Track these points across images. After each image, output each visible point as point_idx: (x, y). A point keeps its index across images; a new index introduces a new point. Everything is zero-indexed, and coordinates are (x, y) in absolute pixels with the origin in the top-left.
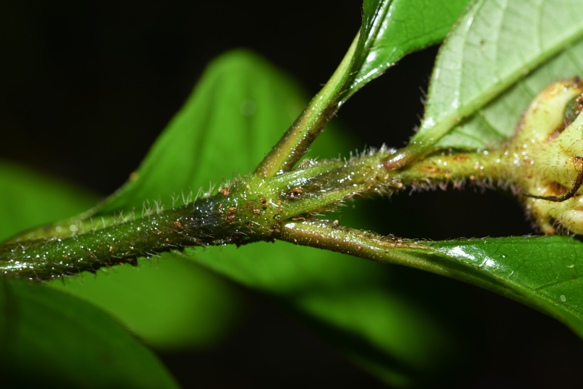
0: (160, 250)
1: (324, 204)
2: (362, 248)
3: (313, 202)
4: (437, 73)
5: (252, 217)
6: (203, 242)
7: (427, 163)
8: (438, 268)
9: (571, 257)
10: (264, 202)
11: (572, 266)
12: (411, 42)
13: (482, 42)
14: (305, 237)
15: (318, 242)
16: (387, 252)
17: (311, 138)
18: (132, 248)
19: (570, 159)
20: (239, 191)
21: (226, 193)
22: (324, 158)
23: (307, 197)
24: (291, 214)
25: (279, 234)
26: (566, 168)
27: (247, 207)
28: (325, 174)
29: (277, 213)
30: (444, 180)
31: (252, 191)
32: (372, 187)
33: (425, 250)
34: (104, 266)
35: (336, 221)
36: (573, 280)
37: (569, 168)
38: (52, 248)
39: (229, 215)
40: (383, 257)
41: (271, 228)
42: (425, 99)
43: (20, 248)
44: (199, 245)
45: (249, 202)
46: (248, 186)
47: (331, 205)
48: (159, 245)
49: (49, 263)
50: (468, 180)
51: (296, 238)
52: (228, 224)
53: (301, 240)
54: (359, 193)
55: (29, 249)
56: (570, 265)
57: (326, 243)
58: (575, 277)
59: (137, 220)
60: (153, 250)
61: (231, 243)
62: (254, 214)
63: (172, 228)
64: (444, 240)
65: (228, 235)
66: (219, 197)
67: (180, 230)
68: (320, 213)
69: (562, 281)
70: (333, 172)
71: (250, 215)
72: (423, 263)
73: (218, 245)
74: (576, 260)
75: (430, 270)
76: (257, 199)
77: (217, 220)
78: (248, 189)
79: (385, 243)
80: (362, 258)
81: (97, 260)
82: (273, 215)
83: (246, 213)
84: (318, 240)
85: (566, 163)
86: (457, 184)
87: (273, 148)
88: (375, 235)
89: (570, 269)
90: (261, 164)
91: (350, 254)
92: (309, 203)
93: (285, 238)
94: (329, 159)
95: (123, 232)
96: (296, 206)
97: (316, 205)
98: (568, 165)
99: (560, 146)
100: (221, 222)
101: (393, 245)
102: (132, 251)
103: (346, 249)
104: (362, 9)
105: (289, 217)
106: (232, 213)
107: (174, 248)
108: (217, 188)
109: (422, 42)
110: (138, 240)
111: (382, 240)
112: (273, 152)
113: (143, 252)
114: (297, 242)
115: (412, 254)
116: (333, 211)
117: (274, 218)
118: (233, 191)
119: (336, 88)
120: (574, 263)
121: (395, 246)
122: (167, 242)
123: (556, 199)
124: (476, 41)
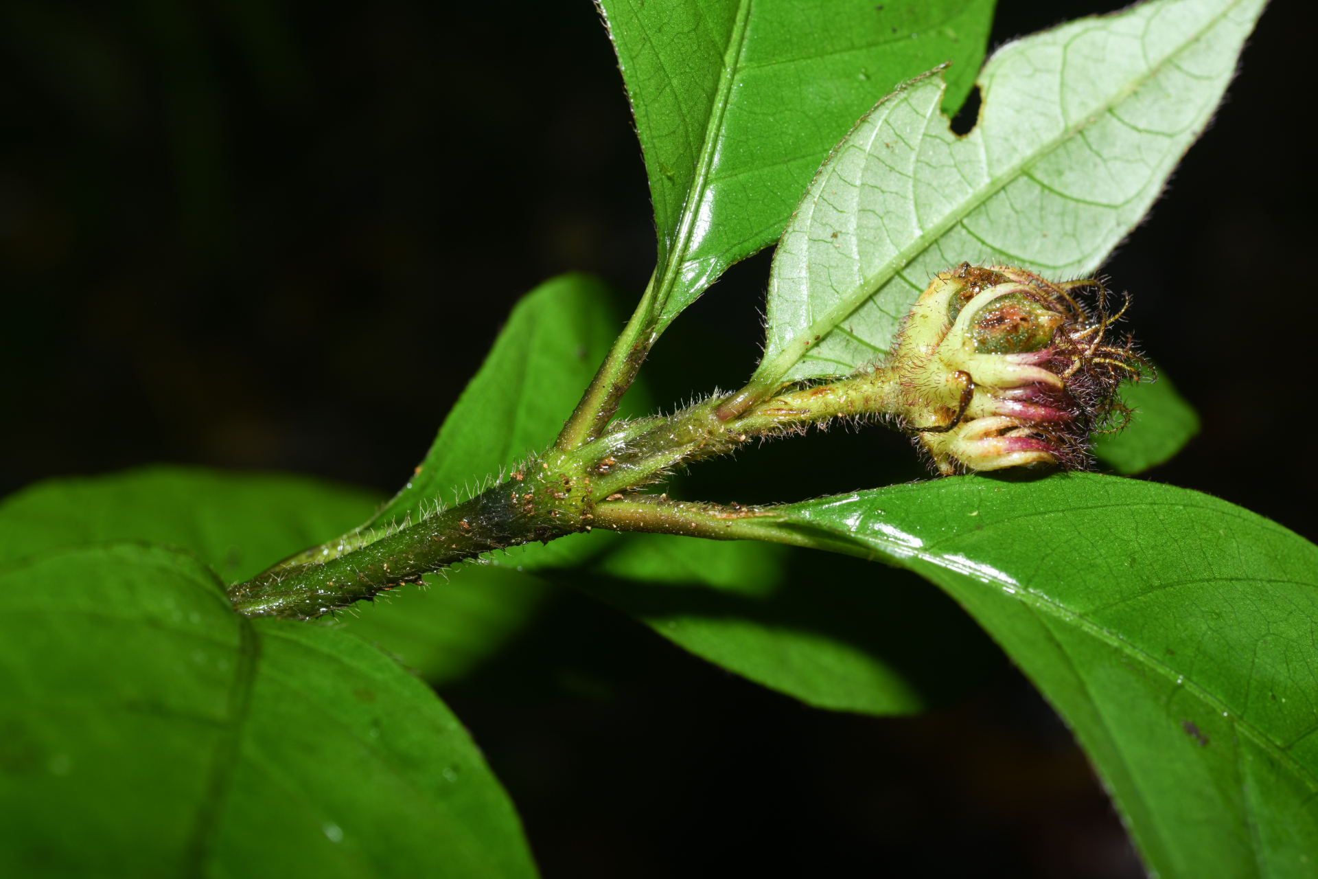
0: (449, 561)
1: (643, 475)
2: (697, 525)
3: (629, 474)
4: (775, 285)
5: (555, 503)
6: (499, 543)
7: (775, 404)
8: (798, 539)
9: (974, 501)
10: (567, 482)
11: (975, 514)
12: (736, 250)
13: (835, 236)
14: (626, 520)
15: (642, 524)
16: (728, 526)
17: (618, 393)
18: (412, 562)
19: (950, 375)
20: (535, 473)
21: (520, 477)
22: (638, 417)
23: (620, 469)
24: (604, 493)
25: (593, 520)
26: (947, 388)
27: (547, 492)
28: (642, 437)
29: (585, 494)
30: (803, 423)
31: (550, 471)
32: (705, 445)
33: (774, 517)
34: (380, 589)
35: (664, 495)
36: (977, 532)
37: (952, 388)
38: (313, 574)
39: (525, 505)
40: (725, 534)
41: (580, 515)
42: (764, 321)
43: (274, 580)
44: (495, 548)
45: (548, 485)
46: (545, 465)
47: (655, 475)
48: (445, 554)
49: (312, 594)
50: (836, 418)
51: (615, 523)
52: (525, 516)
53: (621, 525)
54: (687, 455)
55: (285, 580)
56: (971, 513)
57: (652, 524)
58: (979, 527)
59: (414, 526)
60: (439, 561)
61: (535, 540)
62: (556, 499)
63: (457, 530)
64: (801, 501)
65: (529, 531)
66: (511, 484)
67: (468, 532)
68: (641, 488)
69: (961, 534)
70: (652, 433)
71: (551, 501)
72: (775, 534)
73: (518, 544)
74: (979, 506)
75: (787, 542)
76: (557, 480)
77: (513, 513)
78: (545, 469)
79: (724, 515)
80: (700, 537)
81: (370, 583)
82: (581, 498)
83: (546, 500)
84: (642, 521)
85: (947, 381)
86: (822, 426)
87: (574, 411)
88: (713, 507)
89: (971, 517)
90: (561, 435)
91: (684, 534)
92: (625, 477)
93: (601, 524)
94: (644, 415)
95: (398, 544)
96: (608, 482)
97: (634, 477)
98: (950, 384)
99: (940, 359)
100: (517, 515)
101: (734, 516)
102: (412, 567)
103: (678, 529)
104: (654, 221)
105: (601, 498)
106: (529, 502)
107: (465, 556)
108: (508, 471)
109: (751, 247)
110: (418, 551)
111: (722, 511)
112: (573, 418)
113: (426, 566)
114: (616, 528)
115: (761, 524)
116: (657, 483)
117: (583, 501)
118: (529, 473)
119: (640, 325)
120: (978, 509)
121: (738, 518)
122: (453, 549)
123: (941, 429)
124: (826, 234)
